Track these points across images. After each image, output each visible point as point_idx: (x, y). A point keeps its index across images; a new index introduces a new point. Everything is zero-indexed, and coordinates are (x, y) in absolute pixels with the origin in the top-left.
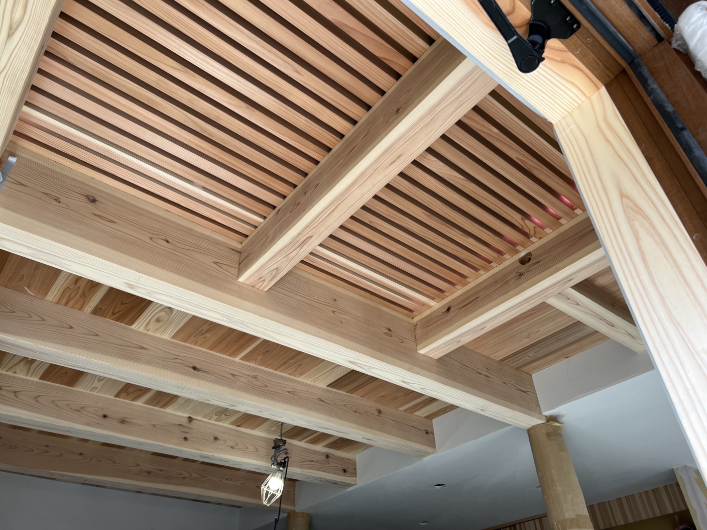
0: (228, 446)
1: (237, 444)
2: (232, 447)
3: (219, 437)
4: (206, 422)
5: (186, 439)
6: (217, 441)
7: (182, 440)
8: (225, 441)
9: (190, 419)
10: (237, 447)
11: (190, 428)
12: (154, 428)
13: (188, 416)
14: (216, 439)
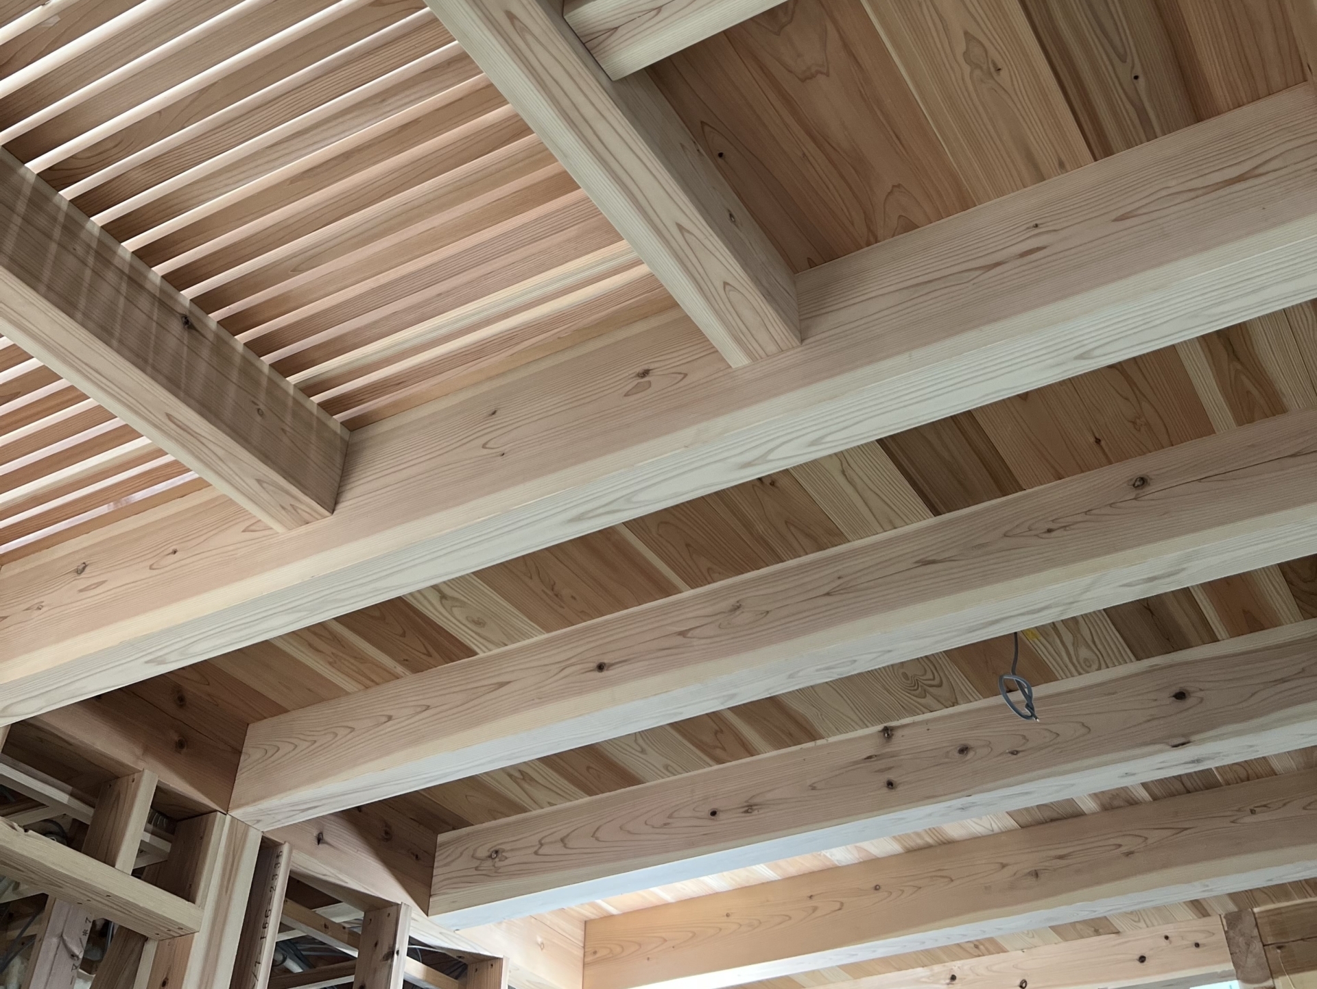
0: (1001, 754)
1: (1024, 737)
2: (1015, 753)
3: (971, 743)
4: (927, 722)
5: (890, 784)
6: (971, 754)
7: (885, 790)
8: (989, 745)
9: (888, 732)
10: (1029, 745)
11: (893, 755)
12: (814, 793)
13: (880, 727)
14: (964, 750)
